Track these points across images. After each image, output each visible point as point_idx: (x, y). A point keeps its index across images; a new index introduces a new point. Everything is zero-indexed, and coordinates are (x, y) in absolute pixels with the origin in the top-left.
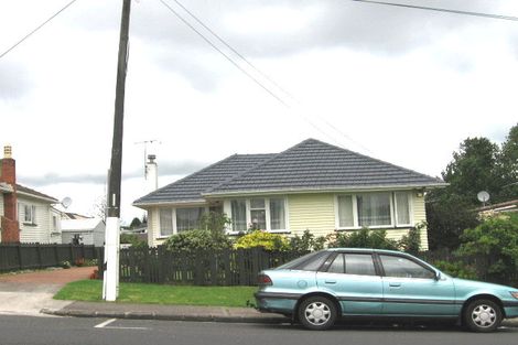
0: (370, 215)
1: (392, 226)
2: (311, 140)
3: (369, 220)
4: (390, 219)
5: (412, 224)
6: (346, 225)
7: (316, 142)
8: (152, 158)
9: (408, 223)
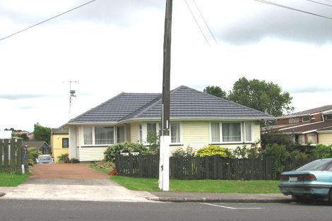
0: (228, 135)
1: (242, 142)
2: (183, 86)
3: (228, 138)
4: (240, 138)
5: (253, 142)
6: (215, 141)
7: (186, 88)
8: (73, 92)
9: (250, 140)
